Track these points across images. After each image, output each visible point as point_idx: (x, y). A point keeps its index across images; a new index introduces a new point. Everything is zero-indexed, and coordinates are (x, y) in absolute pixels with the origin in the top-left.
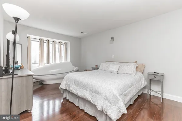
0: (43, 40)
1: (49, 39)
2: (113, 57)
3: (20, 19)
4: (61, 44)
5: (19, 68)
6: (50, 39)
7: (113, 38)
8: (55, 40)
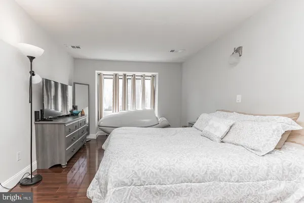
0: (117, 76)
1: (125, 73)
2: (239, 98)
3: (34, 58)
4: (144, 78)
5: (80, 114)
6: (128, 73)
7: (240, 48)
8: (134, 73)
